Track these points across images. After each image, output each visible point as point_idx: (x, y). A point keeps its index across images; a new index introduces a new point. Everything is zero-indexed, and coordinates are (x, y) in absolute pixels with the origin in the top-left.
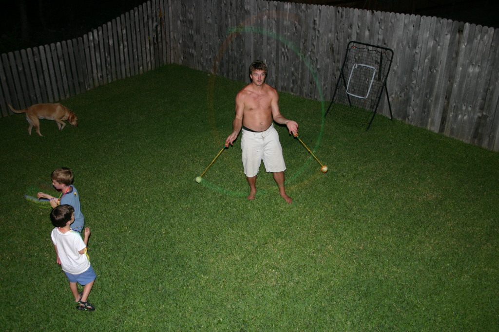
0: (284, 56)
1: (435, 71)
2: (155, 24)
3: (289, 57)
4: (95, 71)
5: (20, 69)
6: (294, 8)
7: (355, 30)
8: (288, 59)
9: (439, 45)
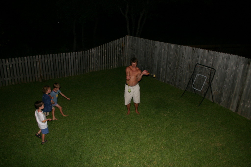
0: (169, 68)
1: (235, 82)
2: (120, 49)
4: (91, 65)
5: (59, 61)
6: (175, 46)
8: (171, 69)
9: (238, 69)
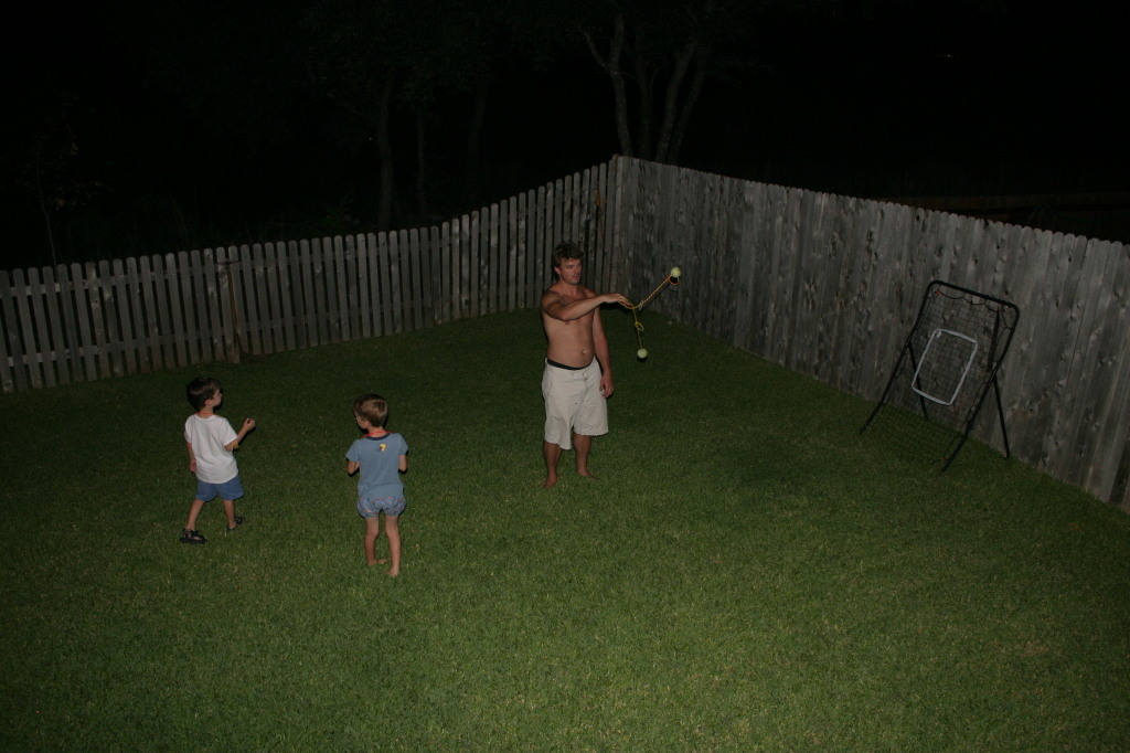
0: (808, 300)
3: (817, 303)
6: (835, 203)
7: (947, 259)
8: (813, 307)
